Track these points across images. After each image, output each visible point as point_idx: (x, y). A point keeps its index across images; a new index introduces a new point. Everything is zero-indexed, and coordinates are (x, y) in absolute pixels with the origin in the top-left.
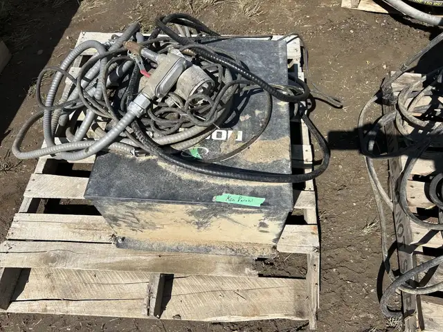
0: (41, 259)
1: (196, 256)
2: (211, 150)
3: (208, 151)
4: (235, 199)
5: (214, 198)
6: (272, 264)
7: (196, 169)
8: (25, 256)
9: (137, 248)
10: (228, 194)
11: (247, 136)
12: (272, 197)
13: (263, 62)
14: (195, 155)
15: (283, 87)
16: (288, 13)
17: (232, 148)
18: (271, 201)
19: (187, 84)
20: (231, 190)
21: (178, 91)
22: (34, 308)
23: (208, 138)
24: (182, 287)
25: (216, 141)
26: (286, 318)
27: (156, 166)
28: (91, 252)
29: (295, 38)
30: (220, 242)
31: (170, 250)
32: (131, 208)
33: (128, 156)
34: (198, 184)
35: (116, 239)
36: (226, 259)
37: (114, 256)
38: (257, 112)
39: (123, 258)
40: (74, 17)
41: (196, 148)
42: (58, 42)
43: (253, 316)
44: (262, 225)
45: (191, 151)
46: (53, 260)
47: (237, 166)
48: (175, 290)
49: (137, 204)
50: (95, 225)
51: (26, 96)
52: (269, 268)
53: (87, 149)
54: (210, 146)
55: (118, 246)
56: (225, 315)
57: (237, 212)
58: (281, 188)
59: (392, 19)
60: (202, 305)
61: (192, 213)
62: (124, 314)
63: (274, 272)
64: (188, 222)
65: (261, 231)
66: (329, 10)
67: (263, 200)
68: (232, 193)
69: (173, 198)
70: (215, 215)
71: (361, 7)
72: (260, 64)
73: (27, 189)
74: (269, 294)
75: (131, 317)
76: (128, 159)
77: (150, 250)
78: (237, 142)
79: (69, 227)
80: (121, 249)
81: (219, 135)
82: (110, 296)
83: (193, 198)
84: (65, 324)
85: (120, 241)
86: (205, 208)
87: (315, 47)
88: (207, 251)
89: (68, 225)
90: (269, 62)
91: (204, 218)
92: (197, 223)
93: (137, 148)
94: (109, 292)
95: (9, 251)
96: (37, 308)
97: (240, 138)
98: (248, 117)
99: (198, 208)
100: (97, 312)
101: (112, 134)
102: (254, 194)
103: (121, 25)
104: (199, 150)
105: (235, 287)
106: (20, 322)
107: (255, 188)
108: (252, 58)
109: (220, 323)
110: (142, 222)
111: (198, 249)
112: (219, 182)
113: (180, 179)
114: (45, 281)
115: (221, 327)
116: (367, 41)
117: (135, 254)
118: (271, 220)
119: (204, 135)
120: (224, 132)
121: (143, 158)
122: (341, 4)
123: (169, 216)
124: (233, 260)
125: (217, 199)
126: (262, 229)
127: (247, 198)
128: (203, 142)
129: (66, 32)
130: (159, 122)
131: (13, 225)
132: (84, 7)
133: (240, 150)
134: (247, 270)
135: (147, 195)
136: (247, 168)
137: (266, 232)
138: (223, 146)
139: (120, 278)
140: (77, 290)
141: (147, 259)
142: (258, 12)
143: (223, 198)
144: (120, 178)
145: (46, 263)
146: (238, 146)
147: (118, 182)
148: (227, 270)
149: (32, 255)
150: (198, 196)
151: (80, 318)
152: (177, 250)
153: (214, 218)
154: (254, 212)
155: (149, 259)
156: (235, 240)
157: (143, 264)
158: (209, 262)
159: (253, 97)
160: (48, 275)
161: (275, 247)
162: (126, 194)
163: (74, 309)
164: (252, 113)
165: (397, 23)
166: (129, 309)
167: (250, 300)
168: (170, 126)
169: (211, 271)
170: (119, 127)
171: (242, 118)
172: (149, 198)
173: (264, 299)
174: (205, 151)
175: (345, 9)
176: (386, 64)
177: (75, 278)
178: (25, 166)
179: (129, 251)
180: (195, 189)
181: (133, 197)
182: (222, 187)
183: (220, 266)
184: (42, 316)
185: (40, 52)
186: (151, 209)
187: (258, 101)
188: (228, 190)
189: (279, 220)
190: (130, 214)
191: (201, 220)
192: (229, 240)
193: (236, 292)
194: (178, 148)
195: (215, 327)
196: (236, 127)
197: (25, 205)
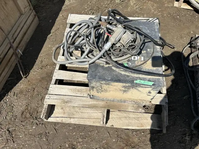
0: (62, 102)
1: (120, 103)
2: (132, 63)
3: (130, 64)
4: (142, 82)
5: (134, 81)
6: (147, 108)
7: (129, 70)
8: (56, 100)
9: (98, 99)
10: (140, 80)
11: (145, 59)
12: (156, 82)
13: (149, 31)
14: (126, 65)
15: (159, 41)
16: (152, 8)
17: (140, 63)
18: (156, 83)
19: (125, 39)
20: (141, 79)
21: (121, 41)
22: (58, 120)
23: (130, 59)
24: (113, 115)
25: (133, 60)
26: (154, 128)
27: (112, 69)
28: (81, 100)
29: (156, 19)
30: (130, 99)
31: (110, 101)
32: (102, 84)
33: (101, 65)
34: (128, 76)
35: (90, 96)
36: (131, 105)
37: (89, 102)
38: (148, 50)
39: (93, 103)
40: (63, 7)
41: (126, 63)
42: (57, 17)
43: (141, 127)
44: (150, 92)
45: (124, 64)
46: (67, 102)
47: (142, 70)
48: (111, 116)
49: (105, 82)
50: (81, 90)
51: (46, 39)
52: (147, 110)
53: (89, 61)
54: (131, 62)
55: (91, 98)
56: (130, 126)
57: (142, 87)
58: (159, 79)
59: (195, 12)
60: (121, 122)
61: (124, 87)
62: (92, 124)
63: (148, 112)
64: (121, 90)
65: (148, 95)
66: (169, 7)
67: (153, 83)
68: (141, 80)
69: (119, 81)
70: (132, 88)
71: (182, 7)
72: (148, 31)
73: (54, 76)
74: (147, 120)
75: (94, 125)
76: (101, 66)
77: (103, 100)
78: (142, 61)
79: (71, 90)
80: (92, 100)
81: (134, 58)
82: (86, 117)
83: (127, 81)
84: (69, 126)
85: (92, 96)
86: (130, 85)
87: (163, 23)
88: (125, 102)
89: (71, 89)
90: (151, 31)
91: (128, 89)
92: (124, 91)
93: (106, 62)
94: (86, 115)
95: (50, 98)
96: (59, 120)
97: (142, 59)
98: (145, 51)
99: (127, 85)
100: (82, 123)
101: (98, 57)
102: (149, 81)
103: (82, 11)
104: (127, 63)
105: (134, 116)
106: (52, 125)
107: (150, 78)
108: (145, 28)
109: (128, 129)
110: (103, 89)
111: (121, 101)
112: (136, 75)
113: (121, 74)
114: (61, 111)
115: (129, 131)
116: (184, 21)
117: (97, 101)
118: (154, 91)
119: (129, 58)
120: (136, 57)
121: (107, 66)
122: (174, 5)
123: (115, 87)
124: (135, 106)
125: (135, 82)
126: (149, 94)
127: (147, 82)
128: (129, 61)
129: (60, 13)
130: (114, 52)
131: (50, 89)
132: (67, 3)
133: (143, 64)
134: (140, 110)
135: (109, 79)
136: (146, 71)
137: (150, 95)
138: (136, 62)
139: (89, 110)
140: (73, 114)
141: (101, 103)
142: (139, 7)
143: (138, 81)
144: (99, 72)
145: (64, 103)
146: (142, 63)
147: (98, 74)
148: (133, 109)
149: (58, 100)
150: (128, 80)
151: (75, 124)
152: (113, 101)
153: (132, 89)
154: (148, 87)
155: (102, 103)
156: (136, 98)
157: (100, 105)
158: (125, 106)
159: (146, 44)
160: (62, 108)
161: (151, 102)
162: (102, 78)
163: (72, 121)
164: (147, 50)
165: (197, 14)
166: (94, 122)
167: (140, 121)
168: (118, 54)
169: (127, 109)
170: (101, 54)
171: (143, 52)
172: (110, 80)
173: (145, 121)
174: (129, 64)
175: (176, 7)
176: (192, 31)
177: (72, 110)
178: (49, 67)
179: (95, 100)
180: (127, 78)
181: (104, 80)
182: (137, 78)
183: (129, 108)
184: (61, 123)
185: (51, 21)
186: (109, 85)
187: (148, 45)
188: (139, 78)
189: (157, 90)
190: (100, 86)
191: (126, 89)
192: (133, 98)
193: (134, 118)
194: (120, 62)
195: (126, 131)
196: (141, 55)
197: (53, 81)
